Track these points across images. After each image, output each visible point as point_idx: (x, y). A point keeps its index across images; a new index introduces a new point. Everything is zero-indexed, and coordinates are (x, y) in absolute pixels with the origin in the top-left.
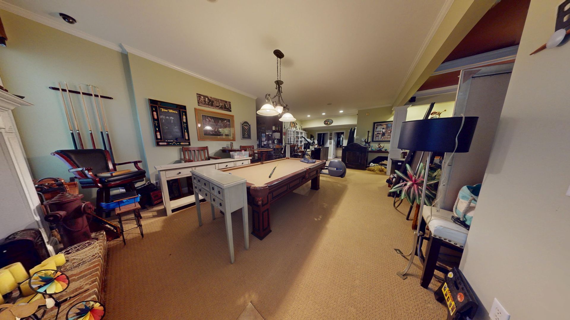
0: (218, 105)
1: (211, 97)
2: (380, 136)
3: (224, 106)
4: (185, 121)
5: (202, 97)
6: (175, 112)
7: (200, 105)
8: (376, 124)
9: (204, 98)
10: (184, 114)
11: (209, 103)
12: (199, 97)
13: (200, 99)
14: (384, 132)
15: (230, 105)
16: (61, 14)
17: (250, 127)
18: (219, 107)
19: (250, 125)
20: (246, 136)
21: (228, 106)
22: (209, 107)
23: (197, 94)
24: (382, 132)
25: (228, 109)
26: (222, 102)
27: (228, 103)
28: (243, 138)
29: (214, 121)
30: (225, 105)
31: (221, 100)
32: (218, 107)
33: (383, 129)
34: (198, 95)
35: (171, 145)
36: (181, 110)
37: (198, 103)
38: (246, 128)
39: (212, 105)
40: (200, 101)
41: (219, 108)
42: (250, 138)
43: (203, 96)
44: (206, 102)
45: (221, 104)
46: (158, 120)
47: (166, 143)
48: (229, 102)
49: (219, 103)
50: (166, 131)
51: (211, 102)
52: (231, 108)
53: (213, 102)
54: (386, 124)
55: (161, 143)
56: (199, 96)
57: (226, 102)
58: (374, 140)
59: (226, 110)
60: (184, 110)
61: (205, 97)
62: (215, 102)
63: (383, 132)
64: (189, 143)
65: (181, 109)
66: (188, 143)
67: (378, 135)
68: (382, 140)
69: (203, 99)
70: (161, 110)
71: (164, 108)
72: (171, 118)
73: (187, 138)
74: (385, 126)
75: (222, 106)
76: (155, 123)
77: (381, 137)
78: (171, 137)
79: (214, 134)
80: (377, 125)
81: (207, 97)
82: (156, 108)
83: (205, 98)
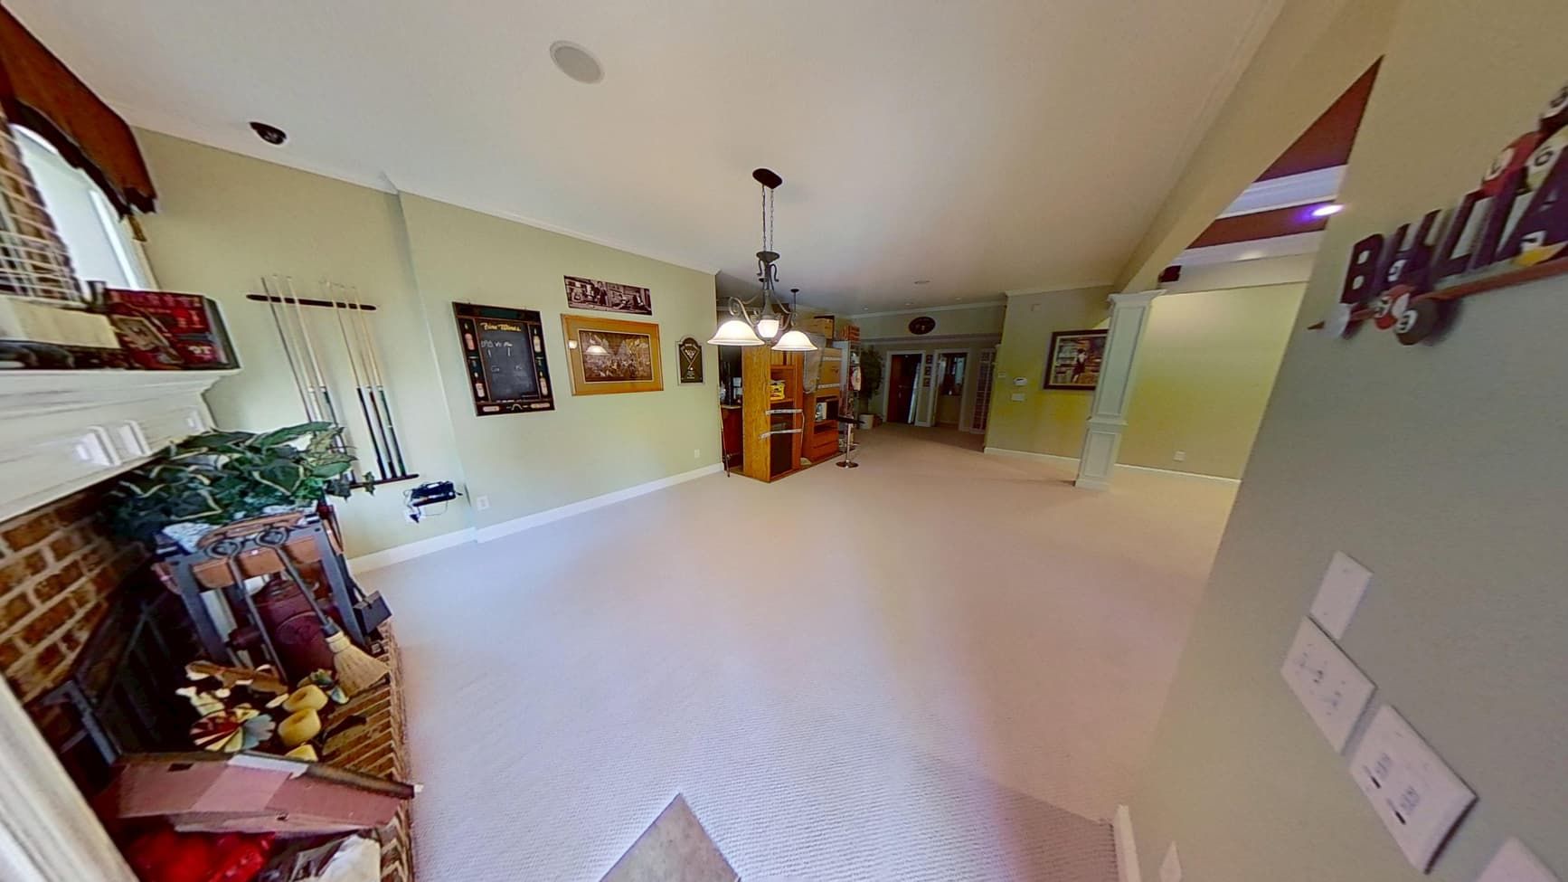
0: (618, 302)
1: (598, 282)
2: (1070, 372)
3: (632, 302)
4: (538, 349)
5: (578, 284)
6: (514, 329)
7: (574, 305)
8: (1059, 338)
9: (582, 286)
10: (535, 332)
11: (594, 297)
12: (570, 284)
13: (572, 290)
14: (1082, 360)
15: (649, 296)
16: (255, 126)
17: (701, 352)
18: (622, 305)
19: (700, 347)
20: (691, 375)
21: (644, 301)
22: (597, 307)
23: (566, 277)
24: (1074, 362)
25: (642, 308)
26: (627, 292)
27: (642, 292)
28: (682, 381)
29: (609, 342)
30: (635, 298)
31: (624, 286)
32: (617, 305)
33: (1080, 351)
34: (567, 280)
35: (510, 412)
36: (529, 323)
37: (570, 299)
38: (690, 354)
39: (603, 302)
40: (573, 294)
41: (621, 309)
42: (702, 381)
43: (580, 281)
44: (586, 296)
45: (624, 298)
46: (476, 352)
47: (497, 409)
48: (645, 290)
49: (620, 295)
50: (495, 377)
51: (600, 296)
52: (650, 306)
53: (604, 294)
54: (1090, 340)
55: (486, 409)
56: (571, 281)
57: (638, 290)
58: (1051, 383)
59: (637, 311)
60: (535, 324)
61: (584, 282)
62: (610, 293)
63: (1078, 360)
64: (551, 402)
65: (529, 321)
66: (547, 405)
67: (1064, 369)
68: (1073, 384)
69: (580, 291)
70: (483, 326)
71: (488, 322)
72: (506, 344)
73: (545, 391)
74: (1086, 345)
75: (627, 302)
76: (471, 360)
77: (1073, 377)
78: (508, 391)
79: (609, 376)
80: (1063, 340)
81: (589, 282)
82: (470, 323)
83: (586, 287)
